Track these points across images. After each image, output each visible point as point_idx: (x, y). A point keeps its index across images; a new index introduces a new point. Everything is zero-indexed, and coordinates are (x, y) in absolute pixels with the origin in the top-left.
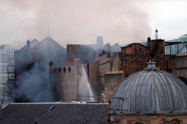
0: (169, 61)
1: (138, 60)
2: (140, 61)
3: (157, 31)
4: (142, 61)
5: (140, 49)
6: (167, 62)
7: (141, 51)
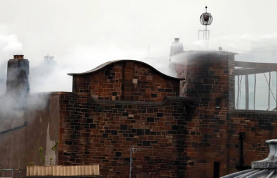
0: (251, 134)
1: (135, 126)
2: (139, 132)
3: (206, 18)
4: (148, 132)
5: (143, 83)
6: (242, 137)
7: (149, 91)
